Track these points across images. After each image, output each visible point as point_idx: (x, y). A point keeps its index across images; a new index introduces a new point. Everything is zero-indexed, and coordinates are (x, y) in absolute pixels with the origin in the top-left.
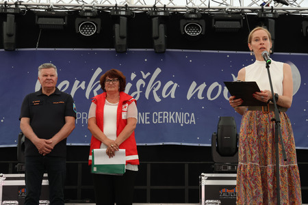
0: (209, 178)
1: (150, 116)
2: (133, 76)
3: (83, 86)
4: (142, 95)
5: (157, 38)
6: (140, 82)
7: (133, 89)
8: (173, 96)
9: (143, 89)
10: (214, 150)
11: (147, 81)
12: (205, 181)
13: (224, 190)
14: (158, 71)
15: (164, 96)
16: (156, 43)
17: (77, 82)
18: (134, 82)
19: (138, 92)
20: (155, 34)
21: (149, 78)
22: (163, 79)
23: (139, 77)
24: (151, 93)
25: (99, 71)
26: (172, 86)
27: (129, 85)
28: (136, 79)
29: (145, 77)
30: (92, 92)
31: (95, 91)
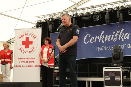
2: (114, 32)
3: (98, 38)
4: (118, 39)
5: (119, 18)
6: (117, 34)
7: (114, 37)
8: (128, 38)
9: (118, 37)
11: (119, 34)
13: (111, 73)
14: (123, 30)
15: (125, 39)
16: (119, 20)
17: (96, 37)
18: (115, 35)
19: (116, 38)
20: (118, 17)
21: (120, 32)
22: (124, 32)
23: (116, 33)
24: (121, 38)
25: (103, 32)
26: (128, 34)
27: (113, 36)
28: (115, 34)
29: (118, 32)
30: (101, 40)
31: (102, 39)
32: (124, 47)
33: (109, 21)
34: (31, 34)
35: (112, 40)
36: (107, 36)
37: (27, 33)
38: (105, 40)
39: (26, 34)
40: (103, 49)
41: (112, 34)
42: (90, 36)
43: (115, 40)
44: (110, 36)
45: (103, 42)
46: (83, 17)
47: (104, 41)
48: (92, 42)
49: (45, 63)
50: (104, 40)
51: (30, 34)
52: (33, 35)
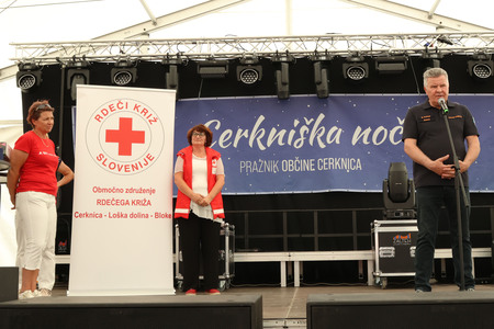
0: (382, 225)
1: (315, 163)
2: (296, 123)
3: (246, 134)
4: (306, 141)
5: (320, 83)
6: (304, 129)
7: (297, 136)
8: (338, 142)
9: (307, 136)
10: (386, 197)
11: (311, 127)
12: (379, 228)
13: (398, 237)
14: (322, 116)
15: (329, 142)
16: (319, 88)
17: (240, 131)
18: (297, 129)
19: (302, 139)
20: (317, 79)
21: (313, 124)
22: (327, 124)
23: (302, 123)
24: (315, 139)
25: (262, 118)
26: (336, 132)
27: (293, 132)
28: (300, 126)
29: (308, 123)
30: (255, 141)
31: (258, 139)
32: (327, 166)
33: (287, 88)
34: (141, 109)
35: (289, 143)
36: (274, 130)
37: (124, 102)
38: (269, 143)
39: (120, 106)
40: (262, 169)
41: (289, 127)
42: (217, 128)
43: (299, 144)
44: (283, 132)
45: (262, 148)
46: (201, 66)
47: (265, 144)
48: (225, 144)
49: (203, 205)
50: (264, 141)
51: (136, 107)
52: (145, 111)
